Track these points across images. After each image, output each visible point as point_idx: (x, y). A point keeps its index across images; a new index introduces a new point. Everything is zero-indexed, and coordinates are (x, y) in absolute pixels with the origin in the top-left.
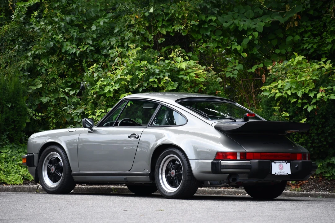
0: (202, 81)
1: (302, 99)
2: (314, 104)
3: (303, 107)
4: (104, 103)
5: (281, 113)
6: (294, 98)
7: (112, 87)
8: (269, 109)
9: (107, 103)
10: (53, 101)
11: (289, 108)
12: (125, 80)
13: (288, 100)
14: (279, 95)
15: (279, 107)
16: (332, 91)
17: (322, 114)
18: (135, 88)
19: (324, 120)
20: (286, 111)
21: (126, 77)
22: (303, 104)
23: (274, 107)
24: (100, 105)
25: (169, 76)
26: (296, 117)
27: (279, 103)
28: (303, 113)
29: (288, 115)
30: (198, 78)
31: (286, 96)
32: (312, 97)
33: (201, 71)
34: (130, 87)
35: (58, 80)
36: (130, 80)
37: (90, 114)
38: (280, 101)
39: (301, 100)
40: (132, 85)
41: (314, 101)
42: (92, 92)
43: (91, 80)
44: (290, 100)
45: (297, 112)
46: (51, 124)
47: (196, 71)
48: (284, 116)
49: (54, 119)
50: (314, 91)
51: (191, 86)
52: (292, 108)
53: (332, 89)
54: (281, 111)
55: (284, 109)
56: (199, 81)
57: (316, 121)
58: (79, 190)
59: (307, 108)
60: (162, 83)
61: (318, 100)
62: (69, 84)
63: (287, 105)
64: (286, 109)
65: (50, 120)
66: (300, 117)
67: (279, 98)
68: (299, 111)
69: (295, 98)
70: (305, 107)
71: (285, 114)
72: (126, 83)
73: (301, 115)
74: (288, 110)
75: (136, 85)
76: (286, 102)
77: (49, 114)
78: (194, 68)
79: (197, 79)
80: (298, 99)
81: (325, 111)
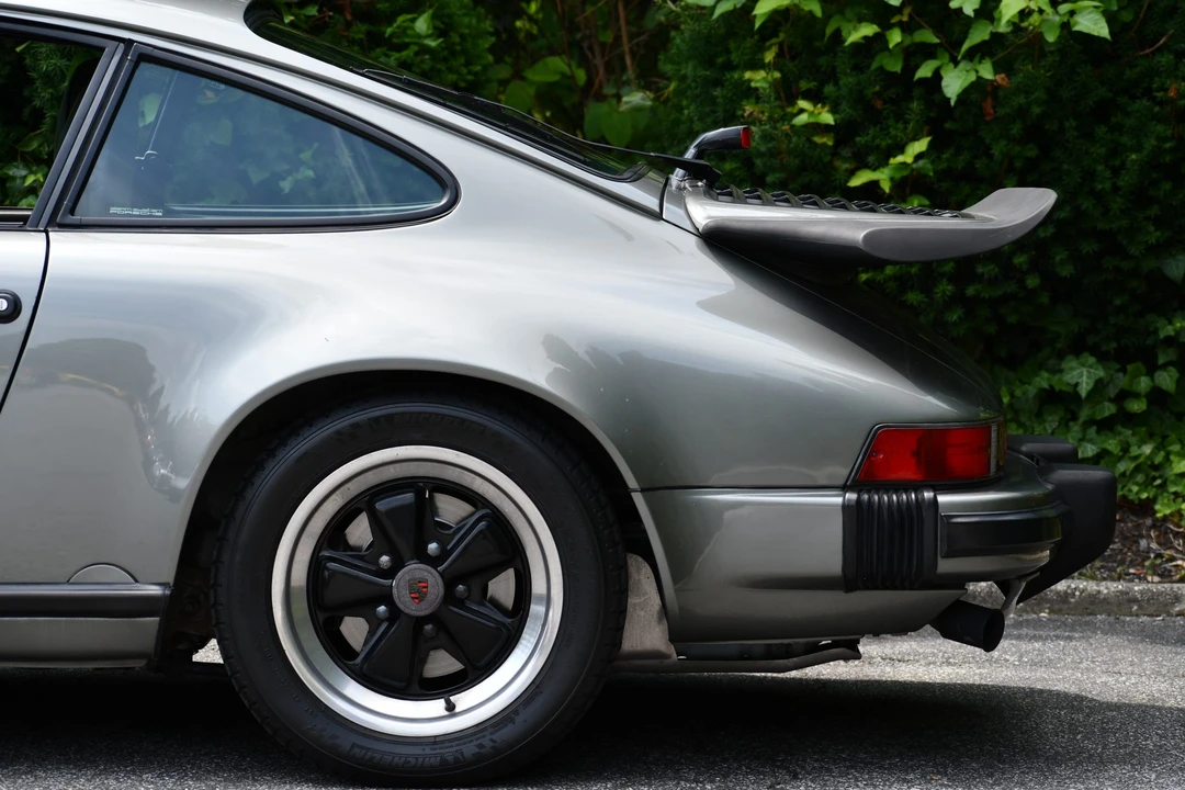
1: (906, 28)
2: (978, 52)
3: (910, 69)
5: (782, 108)
6: (861, 20)
8: (718, 83)
11: (832, 76)
13: (829, 31)
15: (777, 75)
17: (1022, 112)
19: (1032, 152)
20: (816, 97)
22: (915, 54)
23: (748, 75)
26: (871, 131)
27: (775, 48)
28: (915, 105)
29: (827, 118)
32: (972, 14)
38: (782, 36)
39: (903, 31)
41: (979, 35)
44: (838, 31)
45: (879, 105)
48: (806, 126)
52: (848, 81)
54: (787, 93)
55: (804, 85)
57: (990, 157)
59: (937, 76)
61: (1003, 28)
63: (823, 61)
64: (812, 85)
66: (896, 131)
67: (777, 19)
68: (892, 92)
69: (872, 21)
70: (925, 71)
71: (809, 113)
73: (900, 117)
74: (829, 89)
76: (817, 44)
80: (886, 26)
81: (1040, 94)
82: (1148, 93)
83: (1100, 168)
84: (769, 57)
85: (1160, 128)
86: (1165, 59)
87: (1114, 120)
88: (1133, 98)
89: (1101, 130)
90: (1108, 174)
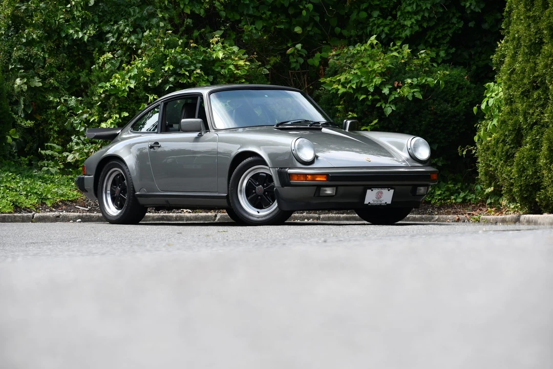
0: (243, 74)
1: (373, 95)
3: (374, 104)
4: (116, 105)
5: (346, 114)
6: (362, 94)
8: (331, 109)
9: (120, 105)
11: (356, 107)
13: (355, 97)
14: (342, 90)
15: (344, 106)
18: (157, 84)
20: (353, 111)
22: (376, 101)
23: (337, 107)
24: (111, 109)
25: (201, 68)
26: (365, 118)
29: (355, 116)
30: (238, 70)
31: (351, 91)
33: (242, 61)
34: (150, 84)
36: (150, 75)
37: (96, 121)
38: (345, 98)
40: (153, 81)
44: (357, 97)
45: (367, 113)
47: (236, 60)
50: (388, 84)
51: (229, 80)
52: (360, 108)
54: (346, 111)
55: (350, 109)
56: (239, 74)
58: (88, 218)
60: (192, 78)
61: (396, 96)
63: (354, 104)
64: (352, 109)
66: (370, 118)
67: (343, 94)
68: (370, 110)
69: (364, 95)
70: (378, 105)
71: (351, 115)
72: (146, 79)
73: (371, 115)
74: (356, 110)
75: (158, 80)
76: (353, 100)
78: (233, 57)
79: (236, 71)
80: (368, 95)
81: (403, 110)
82: (427, 109)
83: (417, 125)
84: (342, 102)
85: (430, 116)
86: (431, 101)
87: (420, 114)
88: (424, 110)
89: (417, 117)
90: (419, 127)
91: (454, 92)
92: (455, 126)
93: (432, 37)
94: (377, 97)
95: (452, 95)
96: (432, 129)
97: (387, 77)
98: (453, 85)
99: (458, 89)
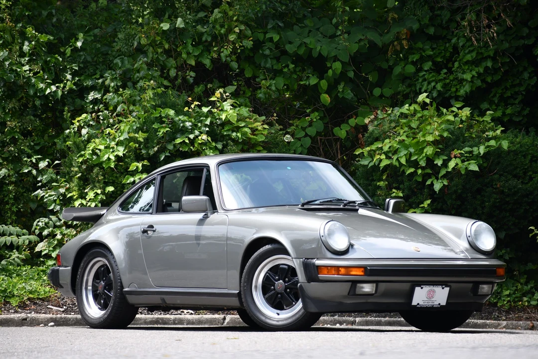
0: (260, 140)
3: (424, 181)
4: (101, 178)
5: (389, 192)
6: (410, 167)
7: (113, 152)
8: (370, 185)
9: (105, 178)
10: (12, 175)
11: (402, 182)
12: (135, 140)
13: (401, 170)
14: (385, 162)
15: (387, 183)
16: (471, 155)
17: (455, 192)
18: (151, 152)
19: (459, 203)
20: (398, 188)
21: (136, 135)
22: (426, 176)
23: (378, 183)
24: (94, 182)
25: (208, 133)
26: (414, 198)
27: (386, 175)
28: (426, 191)
29: (401, 194)
30: (254, 135)
31: (398, 164)
32: (440, 165)
33: (259, 124)
34: (144, 152)
35: (20, 141)
36: (143, 141)
37: (75, 197)
38: (388, 171)
39: (422, 170)
40: (147, 148)
41: (443, 172)
42: (81, 160)
43: (78, 140)
44: (404, 170)
45: (416, 190)
46: (8, 213)
47: (251, 123)
48: (395, 197)
49: (15, 207)
50: (443, 154)
51: (242, 148)
52: (407, 184)
53: (471, 152)
54: (390, 187)
55: (394, 185)
56: (256, 140)
57: (447, 204)
58: (63, 322)
60: (196, 145)
61: (450, 170)
62: (37, 148)
63: (399, 178)
64: (397, 185)
65: (7, 207)
66: (421, 197)
67: (387, 167)
68: (419, 187)
69: (413, 167)
70: (429, 182)
71: (396, 193)
72: (137, 145)
73: (421, 194)
74: (401, 186)
75: (154, 147)
76: (398, 174)
77: (6, 196)
78: (248, 120)
79: (252, 136)
80: (417, 168)
81: (460, 187)
82: (492, 186)
83: (478, 207)
84: (384, 177)
85: (495, 196)
86: (496, 176)
87: (482, 193)
88: (488, 187)
89: (479, 197)
90: (481, 209)
91: (526, 165)
92: (528, 207)
93: (498, 95)
94: (429, 171)
95: (523, 169)
96: (498, 212)
97: (441, 146)
98: (525, 156)
99: (531, 161)
